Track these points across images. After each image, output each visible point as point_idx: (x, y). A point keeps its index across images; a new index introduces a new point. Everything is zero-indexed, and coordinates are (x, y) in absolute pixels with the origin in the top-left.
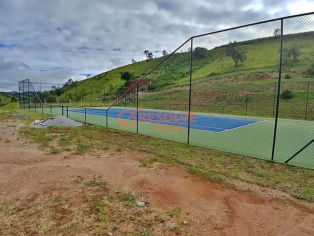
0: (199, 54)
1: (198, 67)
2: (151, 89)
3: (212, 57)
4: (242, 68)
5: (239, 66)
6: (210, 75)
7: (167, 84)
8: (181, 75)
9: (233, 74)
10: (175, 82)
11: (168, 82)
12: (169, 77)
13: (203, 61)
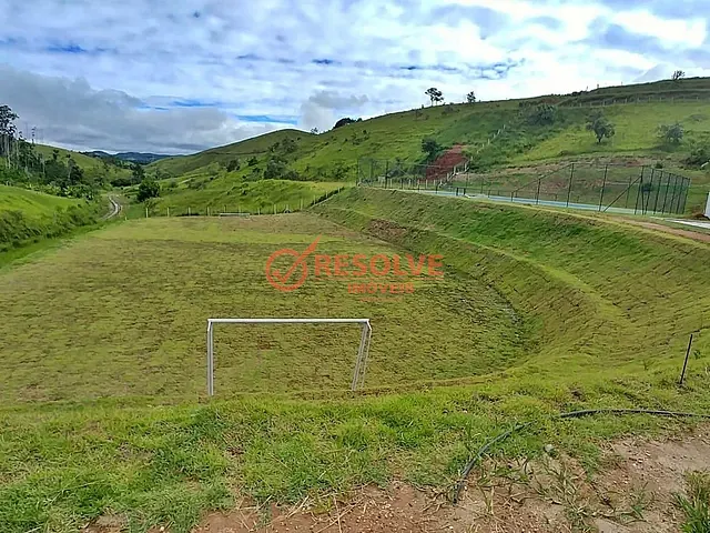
0: (543, 116)
1: (541, 137)
2: (473, 168)
3: (563, 121)
4: (606, 147)
5: (605, 143)
6: (562, 154)
7: (496, 163)
8: (516, 150)
9: (594, 155)
10: (508, 160)
11: (497, 159)
12: (499, 152)
13: (549, 128)
